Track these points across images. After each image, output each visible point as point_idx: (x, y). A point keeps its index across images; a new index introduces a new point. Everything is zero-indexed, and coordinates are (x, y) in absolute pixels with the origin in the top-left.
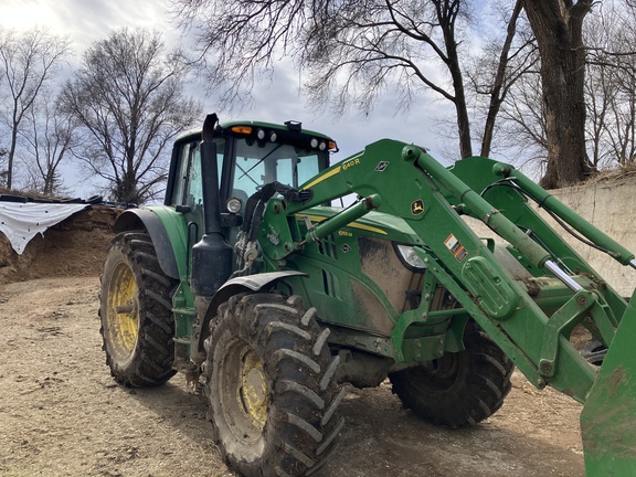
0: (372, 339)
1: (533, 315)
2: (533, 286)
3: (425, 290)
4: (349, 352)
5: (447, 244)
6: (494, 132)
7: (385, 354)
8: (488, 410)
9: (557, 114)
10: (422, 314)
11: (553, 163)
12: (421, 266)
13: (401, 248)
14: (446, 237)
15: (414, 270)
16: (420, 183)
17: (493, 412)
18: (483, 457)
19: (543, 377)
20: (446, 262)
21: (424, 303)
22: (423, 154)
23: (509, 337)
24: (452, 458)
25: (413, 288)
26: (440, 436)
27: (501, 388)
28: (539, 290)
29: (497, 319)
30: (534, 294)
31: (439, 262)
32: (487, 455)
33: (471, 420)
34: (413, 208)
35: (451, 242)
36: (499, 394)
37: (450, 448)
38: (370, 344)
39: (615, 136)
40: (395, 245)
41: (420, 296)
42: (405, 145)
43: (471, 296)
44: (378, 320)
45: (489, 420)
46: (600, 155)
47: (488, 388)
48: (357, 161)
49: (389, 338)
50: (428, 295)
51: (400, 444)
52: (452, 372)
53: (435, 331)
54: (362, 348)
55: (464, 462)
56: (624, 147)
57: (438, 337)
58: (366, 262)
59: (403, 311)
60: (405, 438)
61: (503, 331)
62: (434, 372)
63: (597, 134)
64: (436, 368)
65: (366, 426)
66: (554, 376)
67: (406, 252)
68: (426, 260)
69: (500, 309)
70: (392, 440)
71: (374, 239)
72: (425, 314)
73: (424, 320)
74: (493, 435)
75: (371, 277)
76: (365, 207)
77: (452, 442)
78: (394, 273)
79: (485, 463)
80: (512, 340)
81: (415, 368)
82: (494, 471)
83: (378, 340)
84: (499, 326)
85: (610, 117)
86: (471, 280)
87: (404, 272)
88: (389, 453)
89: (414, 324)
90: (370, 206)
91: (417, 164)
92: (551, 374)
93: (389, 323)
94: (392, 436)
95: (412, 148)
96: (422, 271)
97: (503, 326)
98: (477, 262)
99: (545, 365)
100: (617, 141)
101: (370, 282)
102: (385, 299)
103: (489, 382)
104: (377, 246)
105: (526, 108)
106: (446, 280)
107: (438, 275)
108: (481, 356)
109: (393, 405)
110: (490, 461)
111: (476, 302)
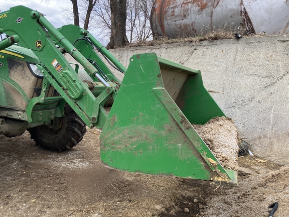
0: (16, 112)
1: (90, 97)
2: (91, 85)
3: (43, 87)
4: (3, 119)
5: (53, 64)
6: (90, 19)
7: (23, 119)
8: (75, 142)
9: (115, 15)
10: (41, 99)
11: (113, 37)
12: (41, 75)
13: (31, 65)
14: (53, 60)
15: (38, 77)
16: (40, 32)
17: (78, 143)
18: (72, 162)
19: (93, 124)
20: (52, 73)
21: (43, 93)
22: (41, 16)
23: (80, 108)
24: (58, 164)
25: (38, 86)
26: (53, 156)
27: (81, 132)
28: (94, 87)
29: (75, 99)
30: (91, 89)
31: (50, 73)
32: (74, 161)
33: (68, 147)
34: (37, 44)
35: (55, 63)
36: (81, 134)
37: (57, 160)
38: (15, 115)
39: (139, 30)
40: (28, 64)
41: (41, 90)
42: (32, 10)
43: (64, 89)
44: (20, 103)
45: (77, 146)
46: (133, 37)
47: (75, 132)
48: (5, 16)
49: (25, 111)
50: (45, 89)
51: (33, 162)
52: (60, 126)
53: (50, 107)
54: (11, 117)
55: (63, 165)
56: (141, 36)
57: (52, 110)
58: (12, 72)
59: (33, 97)
60: (36, 159)
61: (77, 105)
62: (51, 127)
63: (132, 28)
64: (52, 125)
65: (15, 156)
66: (97, 123)
67: (34, 68)
68: (43, 71)
69: (76, 95)
70: (29, 161)
71: (17, 60)
72: (43, 99)
73: (43, 102)
74: (78, 152)
75: (15, 80)
76: (10, 41)
77: (59, 157)
78: (28, 78)
79: (72, 164)
80: (81, 109)
81: (42, 126)
82: (76, 167)
83: (19, 112)
84: (75, 102)
85: (137, 22)
86: (63, 81)
87: (33, 78)
88: (26, 166)
89: (38, 104)
90: (13, 41)
91: (38, 21)
92: (96, 122)
93: (24, 103)
94: (29, 159)
95: (36, 13)
96: (42, 78)
97: (77, 102)
98: (66, 73)
99: (94, 118)
100: (139, 32)
101: (14, 83)
102: (23, 92)
103: (76, 129)
104: (18, 64)
105: (105, 11)
106: (53, 82)
107: (48, 79)
108: (73, 119)
109: (31, 144)
110: (75, 163)
111: (66, 92)
